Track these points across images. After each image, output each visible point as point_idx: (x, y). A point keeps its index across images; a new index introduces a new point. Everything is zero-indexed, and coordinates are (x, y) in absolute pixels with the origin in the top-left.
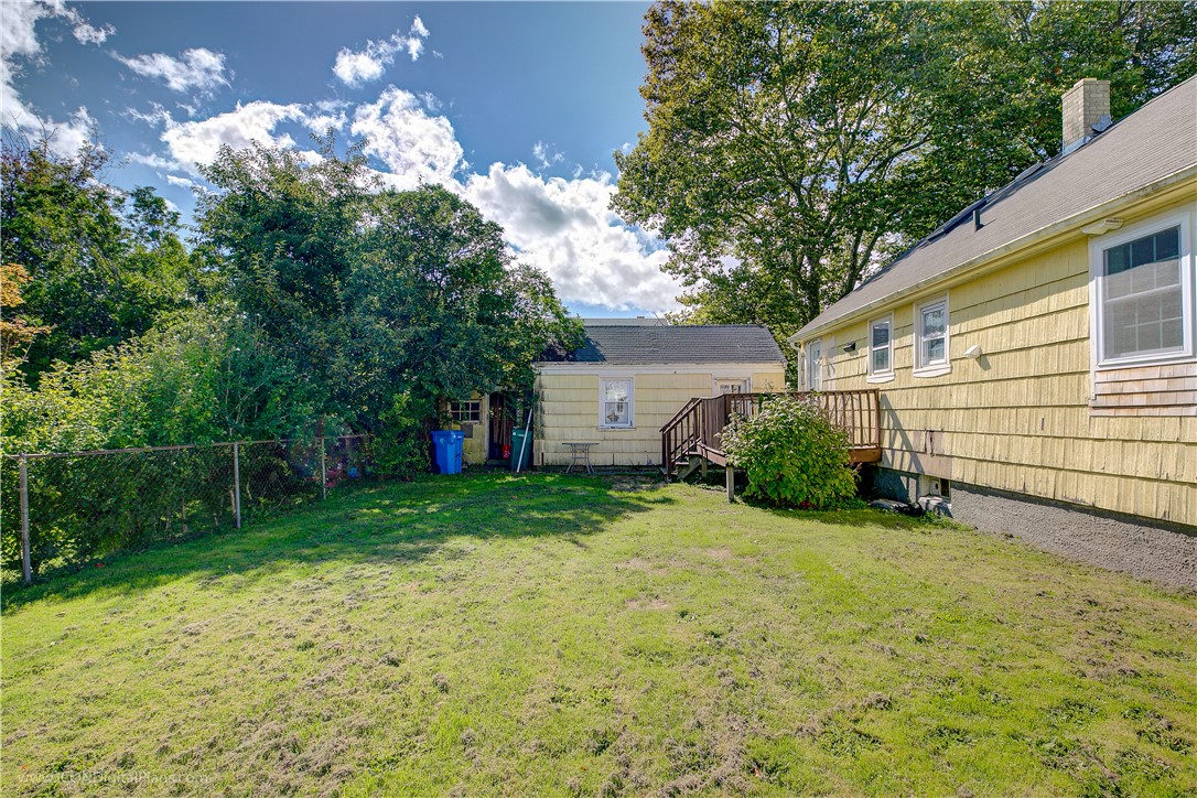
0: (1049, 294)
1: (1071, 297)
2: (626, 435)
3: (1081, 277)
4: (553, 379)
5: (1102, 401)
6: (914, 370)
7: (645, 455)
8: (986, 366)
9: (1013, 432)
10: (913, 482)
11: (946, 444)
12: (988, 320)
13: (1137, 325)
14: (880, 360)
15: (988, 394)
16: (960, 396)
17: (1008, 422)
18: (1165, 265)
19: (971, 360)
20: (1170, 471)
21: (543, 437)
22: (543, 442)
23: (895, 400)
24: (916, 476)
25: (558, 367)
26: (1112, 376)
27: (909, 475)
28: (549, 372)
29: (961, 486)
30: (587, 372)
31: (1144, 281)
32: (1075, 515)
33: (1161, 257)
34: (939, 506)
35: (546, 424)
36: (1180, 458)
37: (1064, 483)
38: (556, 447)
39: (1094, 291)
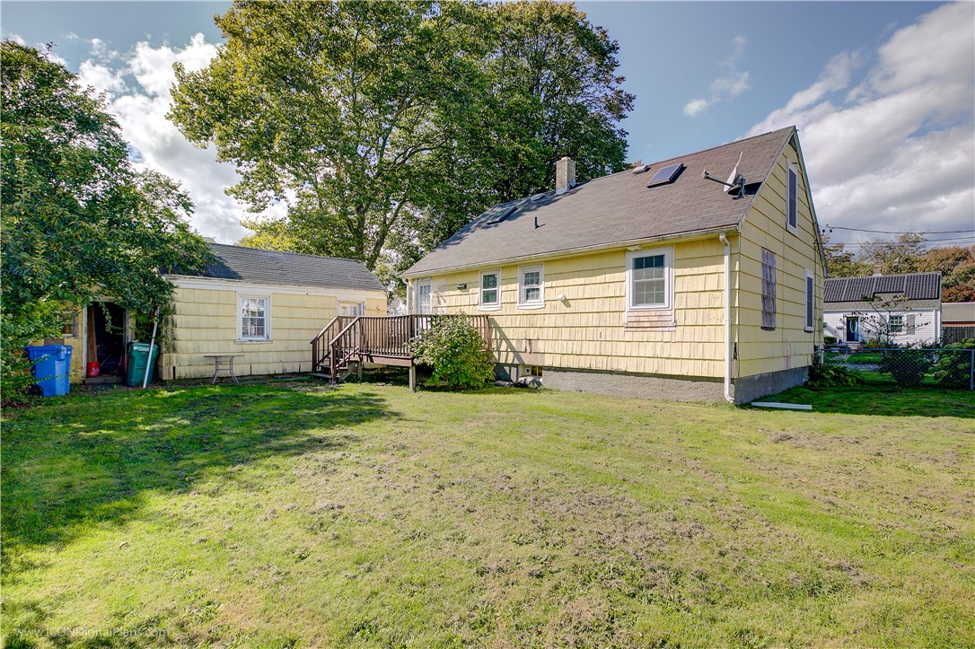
0: (605, 273)
1: (617, 276)
2: (263, 347)
3: (622, 268)
4: (188, 292)
5: (630, 325)
6: (517, 304)
7: (281, 364)
8: (568, 306)
9: (584, 338)
10: (514, 370)
11: (541, 346)
12: (570, 282)
13: (645, 293)
14: (489, 297)
15: (570, 320)
16: (550, 321)
17: (580, 334)
18: (659, 269)
19: (558, 302)
20: (658, 353)
21: (174, 350)
22: (173, 355)
23: (500, 321)
24: (517, 366)
25: (192, 281)
26: (635, 314)
27: (512, 365)
28: (183, 286)
29: (550, 368)
30: (226, 288)
31: (649, 274)
32: (615, 376)
33: (656, 266)
34: (533, 381)
35: (179, 337)
36: (662, 348)
37: (611, 362)
38: (190, 360)
39: (628, 275)
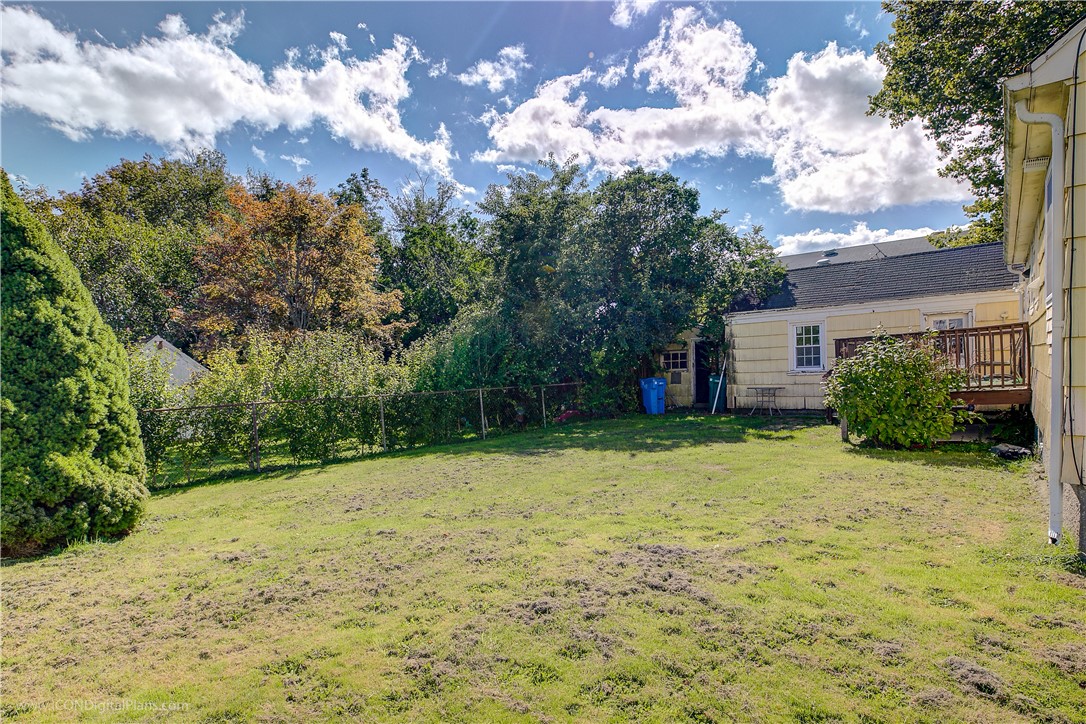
2: (818, 379)
4: (742, 327)
21: (735, 382)
22: (735, 386)
25: (747, 316)
28: (740, 322)
30: (776, 319)
35: (738, 370)
38: (748, 391)
